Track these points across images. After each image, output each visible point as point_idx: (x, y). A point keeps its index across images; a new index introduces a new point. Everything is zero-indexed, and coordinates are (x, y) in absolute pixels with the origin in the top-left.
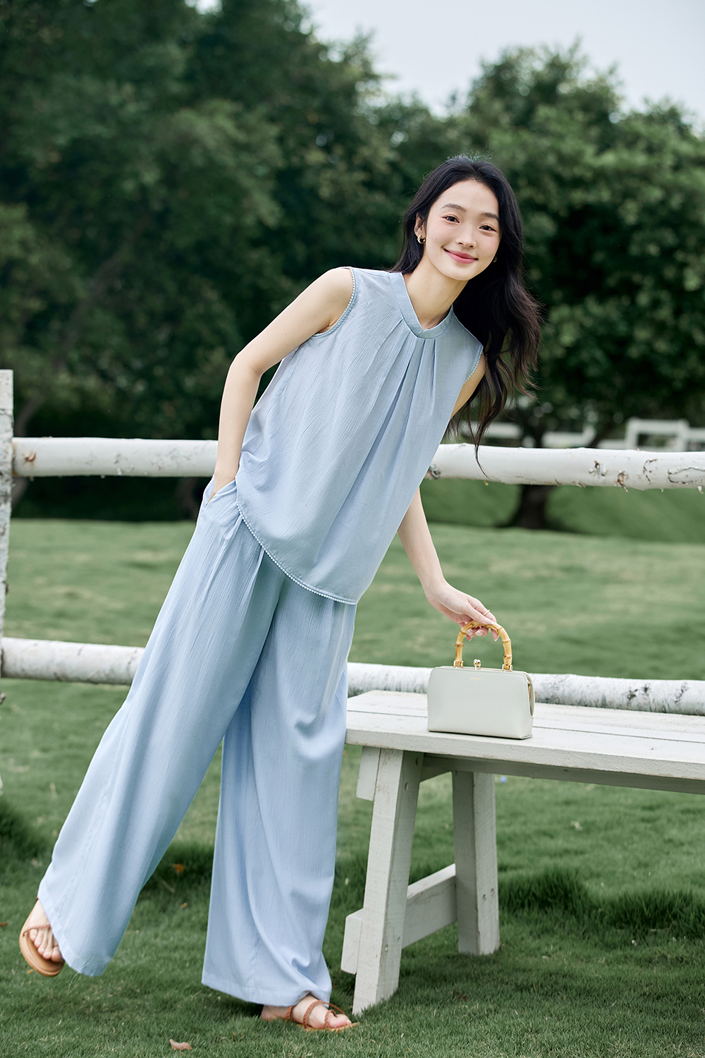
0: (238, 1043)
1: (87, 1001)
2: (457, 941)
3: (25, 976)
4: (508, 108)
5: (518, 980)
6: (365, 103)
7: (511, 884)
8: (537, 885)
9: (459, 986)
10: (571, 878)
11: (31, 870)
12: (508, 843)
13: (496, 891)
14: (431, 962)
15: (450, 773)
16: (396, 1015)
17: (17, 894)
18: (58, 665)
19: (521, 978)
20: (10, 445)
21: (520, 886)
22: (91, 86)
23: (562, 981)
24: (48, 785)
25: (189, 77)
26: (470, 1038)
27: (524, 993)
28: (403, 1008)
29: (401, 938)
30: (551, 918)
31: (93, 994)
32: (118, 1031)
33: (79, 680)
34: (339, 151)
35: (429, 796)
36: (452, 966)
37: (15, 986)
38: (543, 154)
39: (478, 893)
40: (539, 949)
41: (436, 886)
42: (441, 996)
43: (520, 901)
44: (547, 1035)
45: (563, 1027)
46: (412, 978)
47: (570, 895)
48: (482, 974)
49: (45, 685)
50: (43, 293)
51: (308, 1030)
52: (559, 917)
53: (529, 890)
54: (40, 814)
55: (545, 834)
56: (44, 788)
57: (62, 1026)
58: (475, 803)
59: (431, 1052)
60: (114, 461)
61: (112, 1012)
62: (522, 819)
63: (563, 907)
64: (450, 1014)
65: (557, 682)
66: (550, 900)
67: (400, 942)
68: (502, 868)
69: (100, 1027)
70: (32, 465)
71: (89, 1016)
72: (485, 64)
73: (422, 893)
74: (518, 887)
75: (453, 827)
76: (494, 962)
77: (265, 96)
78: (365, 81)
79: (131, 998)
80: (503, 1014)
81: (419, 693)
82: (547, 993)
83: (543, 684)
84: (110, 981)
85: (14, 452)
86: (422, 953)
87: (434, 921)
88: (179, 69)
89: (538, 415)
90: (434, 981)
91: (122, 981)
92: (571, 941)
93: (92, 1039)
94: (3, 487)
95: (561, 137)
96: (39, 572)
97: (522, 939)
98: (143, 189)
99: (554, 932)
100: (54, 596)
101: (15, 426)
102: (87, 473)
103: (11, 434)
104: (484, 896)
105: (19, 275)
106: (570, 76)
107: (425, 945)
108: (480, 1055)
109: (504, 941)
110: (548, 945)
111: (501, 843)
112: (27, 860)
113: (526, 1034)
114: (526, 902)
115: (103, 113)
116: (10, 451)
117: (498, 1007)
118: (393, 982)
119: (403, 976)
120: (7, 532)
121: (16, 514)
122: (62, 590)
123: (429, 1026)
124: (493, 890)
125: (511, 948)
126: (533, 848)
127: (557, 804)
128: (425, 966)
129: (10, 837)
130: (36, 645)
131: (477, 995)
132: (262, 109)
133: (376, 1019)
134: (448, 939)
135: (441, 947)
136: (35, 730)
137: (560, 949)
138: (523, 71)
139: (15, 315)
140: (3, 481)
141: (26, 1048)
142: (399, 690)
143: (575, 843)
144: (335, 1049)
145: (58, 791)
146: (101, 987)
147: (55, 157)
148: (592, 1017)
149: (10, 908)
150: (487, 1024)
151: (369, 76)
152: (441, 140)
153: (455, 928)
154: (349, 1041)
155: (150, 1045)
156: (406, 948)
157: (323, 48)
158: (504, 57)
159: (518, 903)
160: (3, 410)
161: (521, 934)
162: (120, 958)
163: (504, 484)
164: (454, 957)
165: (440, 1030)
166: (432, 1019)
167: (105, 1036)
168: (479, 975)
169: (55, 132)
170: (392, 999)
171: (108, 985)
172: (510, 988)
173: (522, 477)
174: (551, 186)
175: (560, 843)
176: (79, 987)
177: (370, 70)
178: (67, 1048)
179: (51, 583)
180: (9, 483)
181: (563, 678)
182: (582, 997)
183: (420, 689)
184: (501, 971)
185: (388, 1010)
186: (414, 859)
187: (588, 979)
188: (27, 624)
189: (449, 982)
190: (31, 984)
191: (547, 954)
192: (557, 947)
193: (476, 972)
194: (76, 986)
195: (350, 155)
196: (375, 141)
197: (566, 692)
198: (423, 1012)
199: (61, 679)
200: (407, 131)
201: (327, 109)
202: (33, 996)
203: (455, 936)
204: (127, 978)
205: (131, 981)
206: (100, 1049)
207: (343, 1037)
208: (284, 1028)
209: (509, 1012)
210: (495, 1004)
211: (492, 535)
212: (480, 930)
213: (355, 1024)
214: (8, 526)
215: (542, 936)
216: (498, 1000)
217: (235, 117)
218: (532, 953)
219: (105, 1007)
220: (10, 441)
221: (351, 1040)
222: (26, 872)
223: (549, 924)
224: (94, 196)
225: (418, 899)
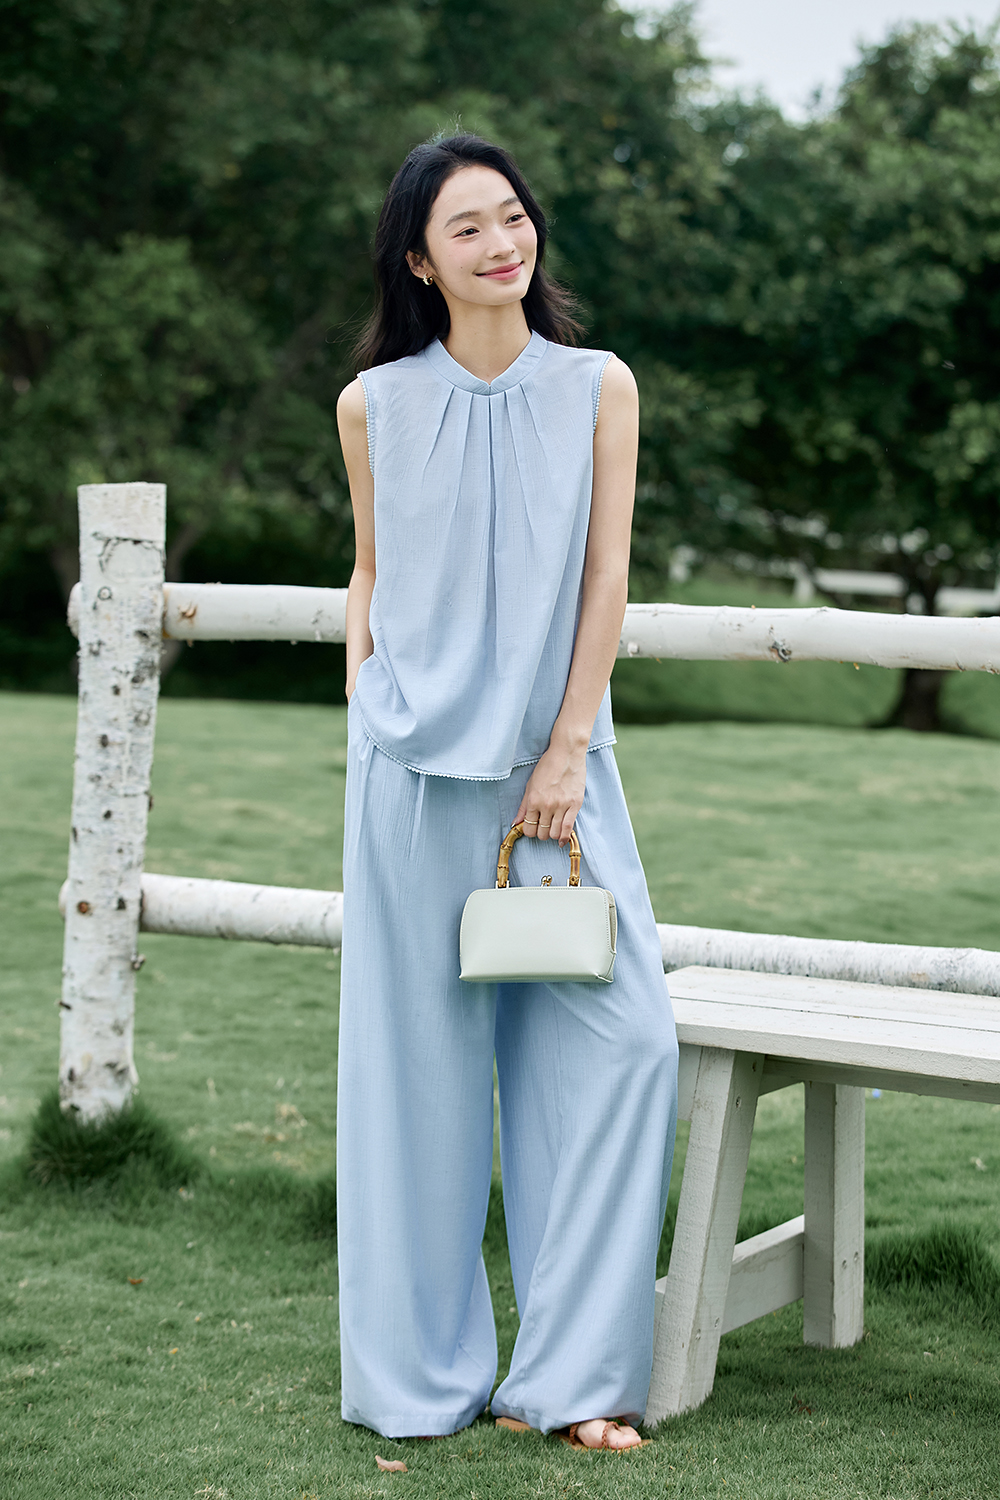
0: (475, 1464)
1: (256, 1397)
2: (802, 1327)
3: (167, 1356)
4: (897, 112)
5: (887, 1385)
6: (687, 100)
7: (884, 1246)
8: (920, 1249)
9: (801, 1392)
10: (968, 1240)
11: (177, 1203)
12: (880, 1185)
13: (862, 1255)
14: (763, 1356)
15: (802, 1084)
16: (707, 1430)
17: (157, 1237)
18: (222, 915)
19: (892, 1383)
20: (159, 594)
21: (895, 1250)
22: (286, 67)
23: (950, 1389)
24: (204, 1080)
25: (430, 57)
26: (813, 1467)
27: (895, 1404)
28: (718, 1421)
29: (721, 1321)
30: (938, 1297)
31: (265, 1387)
32: (301, 1442)
33: (252, 938)
34: (646, 169)
35: (770, 1115)
36: (793, 1362)
37: (151, 1371)
38: (947, 181)
39: (836, 1258)
40: (919, 1342)
41: (776, 1246)
42: (775, 1405)
43: (895, 1272)
44: (926, 1467)
45: (951, 1456)
46: (734, 1378)
47: (966, 1265)
48: (836, 1376)
49: (202, 943)
50: (210, 369)
51: (577, 1448)
52: (950, 1296)
53: (909, 1256)
54: (192, 1124)
55: (933, 1174)
56: (199, 1086)
57: (220, 1431)
58: (836, 1128)
59: (756, 1487)
60: (313, 620)
61: (291, 1413)
62: (902, 1151)
63: (956, 1282)
64: (786, 1431)
65: (954, 959)
66: (937, 1270)
67: (719, 1326)
68: (871, 1223)
69: (274, 1434)
70: (192, 623)
71: (258, 1418)
72: (866, 46)
73: (754, 1256)
74: (893, 1250)
75: (803, 1162)
76: (854, 1359)
77: (541, 87)
78: (688, 68)
79: (320, 1394)
80: (864, 1434)
81: (758, 971)
82: (928, 1406)
83: (934, 962)
84: (289, 1369)
85: (166, 604)
86: (750, 1343)
87: (770, 1296)
88: (416, 45)
89: (931, 563)
90: (765, 1383)
91: (307, 1369)
92: (965, 1331)
93: (262, 1452)
94: (149, 654)
95: (973, 156)
96: (196, 777)
97: (896, 1326)
98: (359, 219)
99: (942, 1318)
100: (219, 812)
101: (167, 567)
102: (272, 637)
103: (161, 577)
104: (845, 1262)
105: (177, 342)
106: (989, 65)
107: (756, 1330)
108: (827, 1493)
109: (870, 1328)
110: (932, 1336)
111: (871, 1186)
112: (173, 1190)
113: (896, 1465)
114: (904, 1273)
115: (303, 108)
116: (160, 603)
117: (857, 1424)
118: (705, 1383)
119: (720, 1375)
120: (153, 721)
121: (167, 691)
122: (231, 804)
123: (755, 1448)
124: (857, 1254)
125: (880, 1339)
126: (915, 1193)
127: (951, 1131)
128: (753, 1360)
129: (148, 1156)
130: (190, 885)
131: (827, 1405)
132: (536, 106)
133: (677, 1435)
134: (788, 1323)
135: (780, 1334)
136: (188, 1005)
137: (950, 1342)
138: (920, 56)
139: (169, 400)
140: (149, 646)
141: (166, 1462)
142: (729, 966)
143: (975, 1189)
144: (617, 1478)
145: (219, 1091)
146: (276, 1377)
147: (231, 171)
148: (994, 1444)
149: (146, 1257)
150: (839, 1448)
151: (694, 60)
152: (797, 157)
153: (799, 1307)
154: (637, 1466)
155: (346, 1463)
156: (726, 1334)
157: (628, 19)
158: (893, 35)
159: (892, 1274)
160: (151, 542)
161: (894, 1318)
162: (305, 1335)
163: (882, 667)
164: (796, 1350)
165: (771, 1455)
166: (759, 1439)
167: (281, 1448)
168: (830, 1376)
169: (231, 133)
170: (703, 1407)
171: (286, 1374)
172: (876, 1397)
173: (908, 657)
174: (958, 228)
175: (953, 1188)
176: (244, 1376)
177: (695, 50)
178: (226, 1464)
179: (214, 794)
180: (157, 648)
181: (964, 954)
182: (979, 1413)
183: (759, 966)
184: (863, 1372)
185: (695, 1424)
186: (745, 1206)
187: (989, 1387)
188: (178, 853)
189: (788, 1385)
190: (175, 1369)
191: (930, 1349)
192: (945, 1340)
193: (827, 1372)
194: (240, 1374)
195: (662, 176)
196: (700, 157)
197: (967, 974)
198: (747, 1427)
199: (226, 935)
200: (748, 143)
201: (631, 108)
202: (178, 1387)
203: (800, 1319)
204: (314, 1365)
205: (321, 1369)
206: (274, 1467)
207: (628, 1460)
208: (541, 1444)
209: (871, 1432)
210: (852, 1420)
211: (862, 739)
212: (836, 1311)
213: (646, 1442)
214: (154, 712)
215: (924, 1323)
216: (857, 1414)
217: (497, 117)
218: (909, 1347)
219: (282, 1406)
220: (160, 587)
221: (640, 1465)
222: (171, 1206)
223: (935, 1306)
224: (289, 228)
225: (748, 1264)
